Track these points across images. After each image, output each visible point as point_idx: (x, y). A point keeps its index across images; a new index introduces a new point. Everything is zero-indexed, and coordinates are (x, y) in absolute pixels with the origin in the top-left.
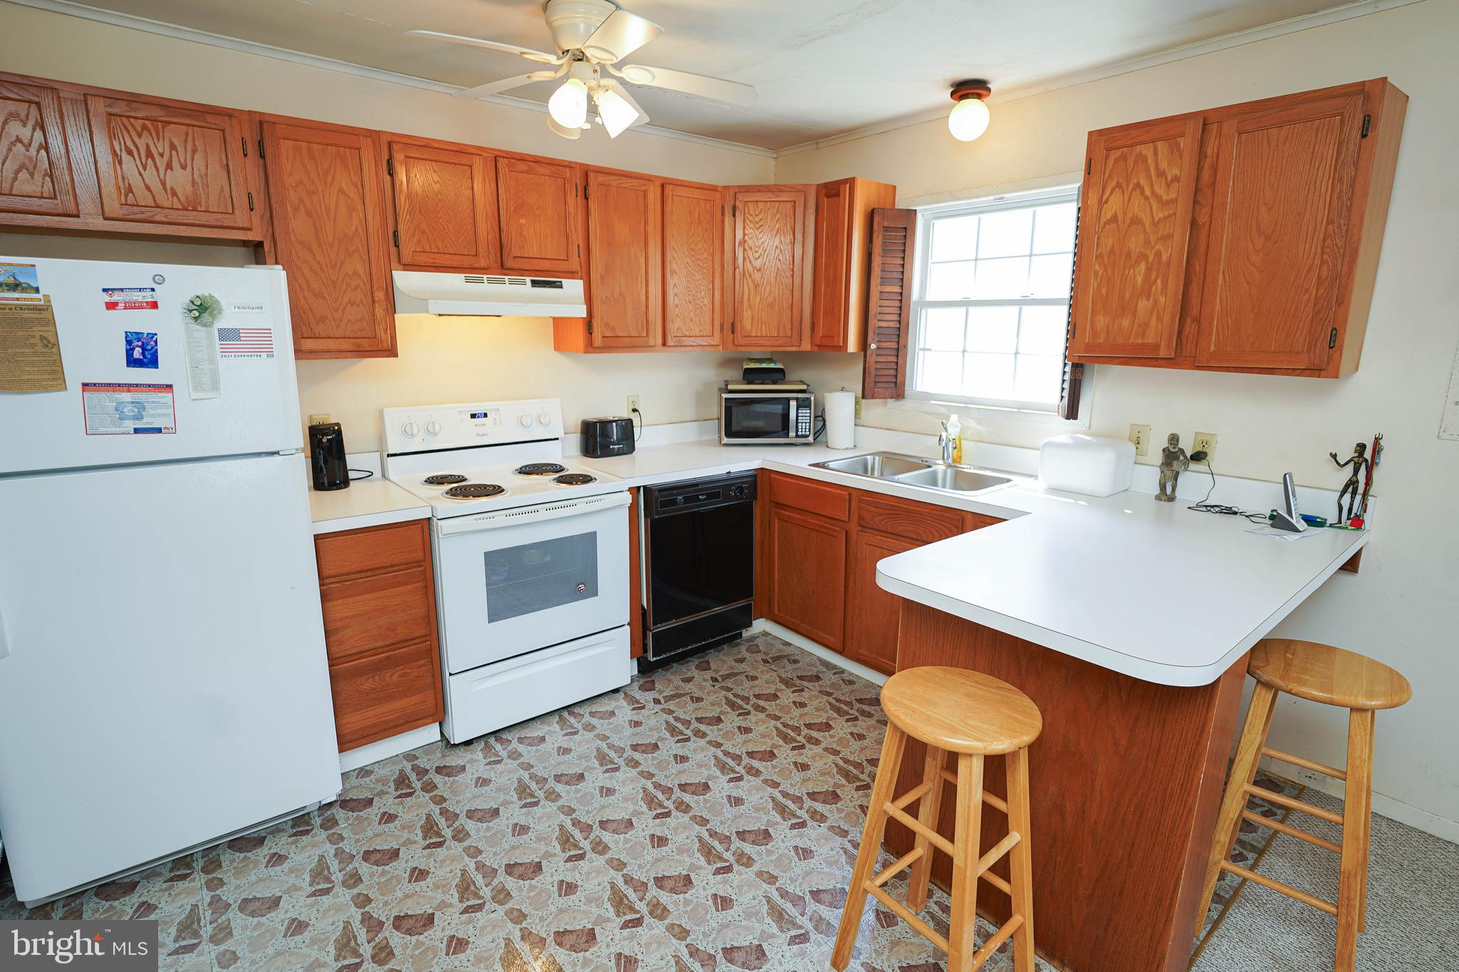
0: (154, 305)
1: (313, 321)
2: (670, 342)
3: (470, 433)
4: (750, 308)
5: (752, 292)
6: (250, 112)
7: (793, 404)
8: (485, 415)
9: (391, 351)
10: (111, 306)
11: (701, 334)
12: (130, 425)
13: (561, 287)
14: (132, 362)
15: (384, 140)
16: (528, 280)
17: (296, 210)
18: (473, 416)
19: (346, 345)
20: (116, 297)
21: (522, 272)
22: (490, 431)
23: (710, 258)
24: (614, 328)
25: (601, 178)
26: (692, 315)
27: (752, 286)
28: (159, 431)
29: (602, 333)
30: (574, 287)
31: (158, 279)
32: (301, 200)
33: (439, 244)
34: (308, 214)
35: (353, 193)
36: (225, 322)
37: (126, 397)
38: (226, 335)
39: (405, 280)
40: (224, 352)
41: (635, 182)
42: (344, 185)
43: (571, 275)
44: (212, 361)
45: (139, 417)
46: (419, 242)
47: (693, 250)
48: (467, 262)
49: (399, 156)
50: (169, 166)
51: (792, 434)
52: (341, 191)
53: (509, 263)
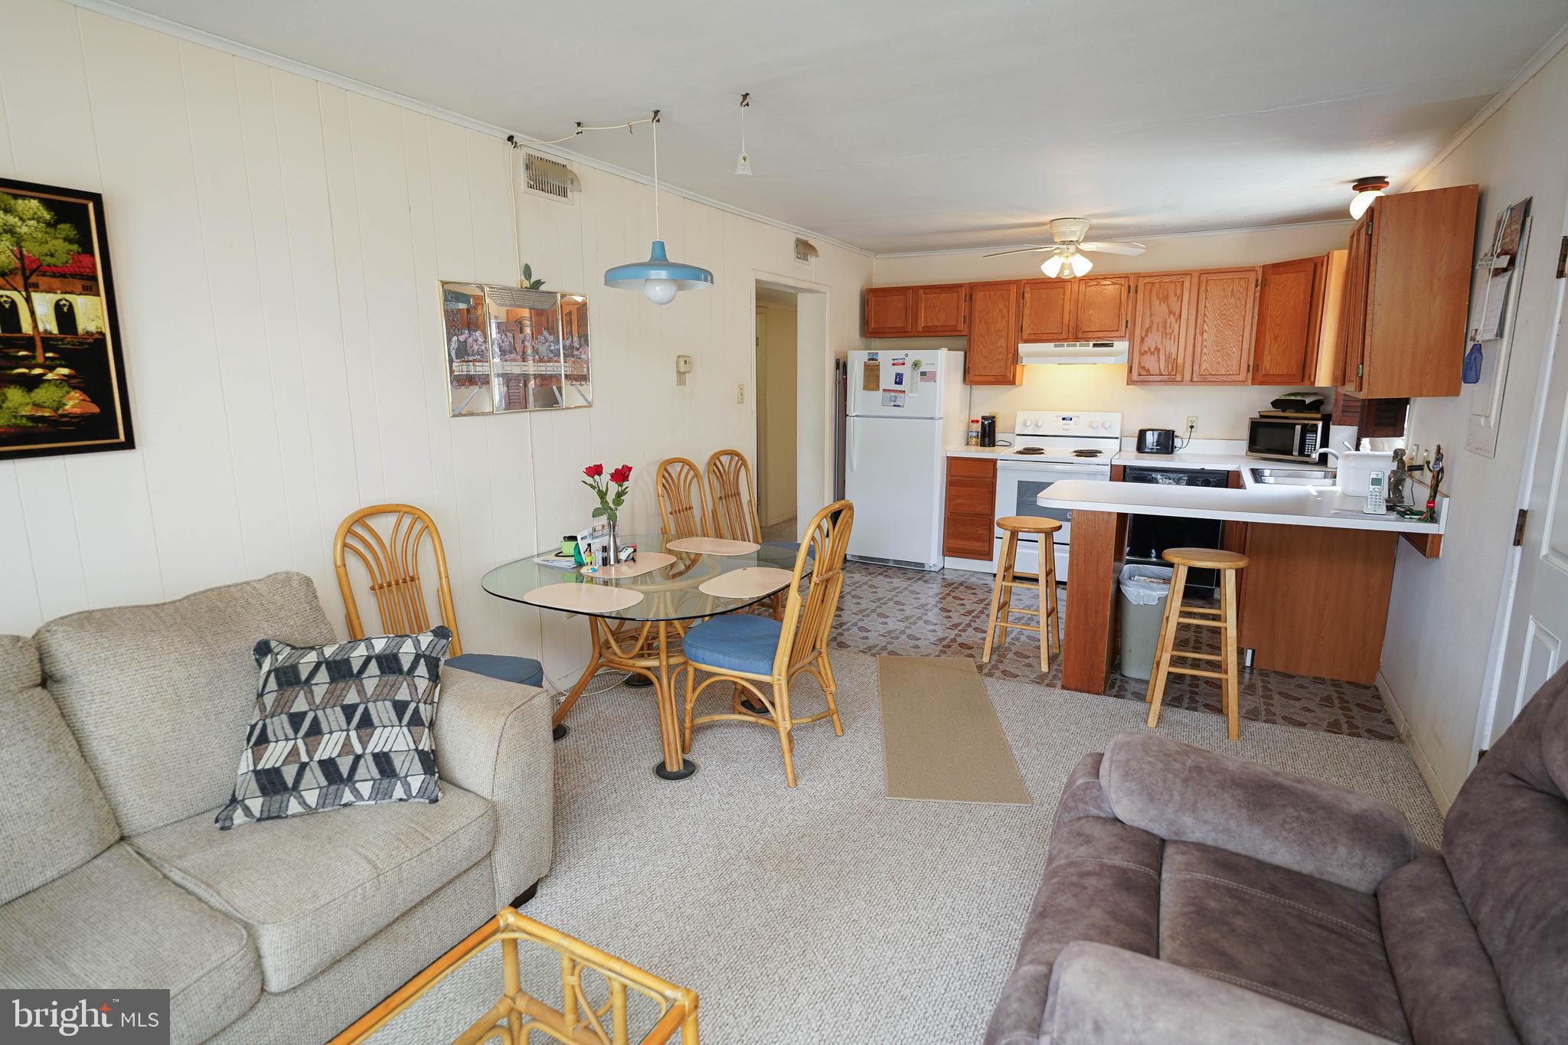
0: (904, 364)
1: (981, 368)
2: (1195, 379)
3: (1059, 427)
4: (1270, 353)
5: (1273, 342)
6: (970, 283)
7: (1298, 428)
8: (1071, 419)
9: (1013, 383)
10: (894, 364)
11: (1227, 373)
12: (893, 403)
13: (1112, 346)
14: (896, 383)
15: (1023, 283)
16: (1091, 344)
17: (981, 321)
18: (1064, 419)
19: (992, 379)
20: (895, 362)
21: (1087, 339)
22: (1072, 428)
23: (1241, 318)
24: (1148, 370)
25: (1147, 280)
26: (1219, 359)
27: (1272, 337)
28: (899, 406)
29: (1139, 373)
30: (1121, 346)
31: (907, 355)
32: (983, 317)
33: (1042, 329)
34: (986, 322)
35: (1005, 310)
36: (922, 369)
37: (893, 394)
38: (923, 374)
39: (1023, 348)
40: (921, 380)
41: (1174, 278)
42: (1001, 307)
43: (1121, 338)
44: (917, 383)
45: (895, 401)
46: (1033, 329)
47: (1224, 315)
48: (1055, 336)
49: (1027, 289)
50: (939, 310)
51: (1296, 453)
52: (1000, 310)
53: (1080, 335)
